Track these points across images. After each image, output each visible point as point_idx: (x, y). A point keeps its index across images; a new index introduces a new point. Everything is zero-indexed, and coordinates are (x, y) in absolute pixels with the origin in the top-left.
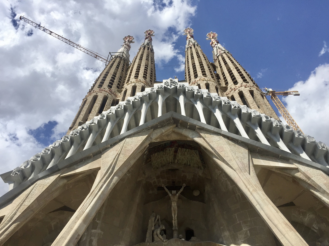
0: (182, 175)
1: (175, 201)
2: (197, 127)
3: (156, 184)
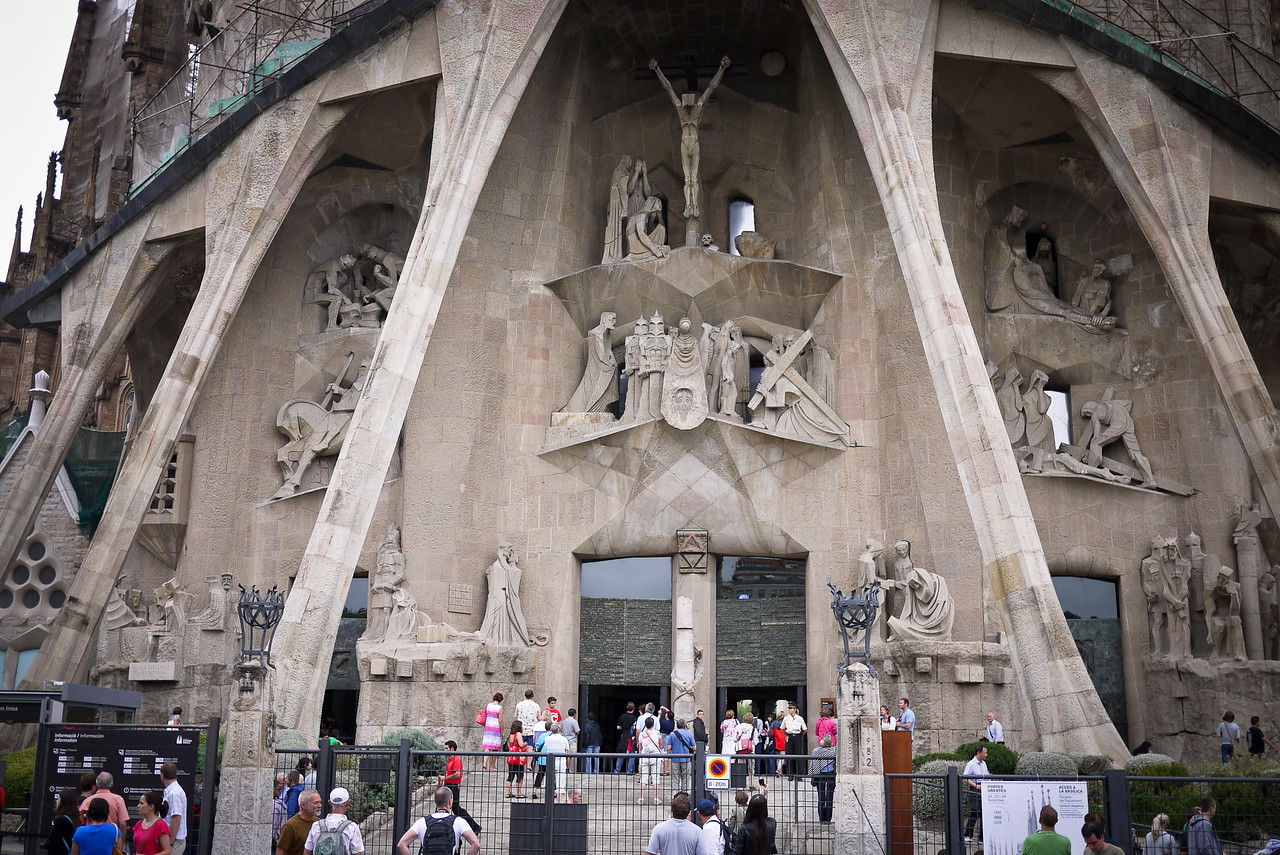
1: (692, 128)
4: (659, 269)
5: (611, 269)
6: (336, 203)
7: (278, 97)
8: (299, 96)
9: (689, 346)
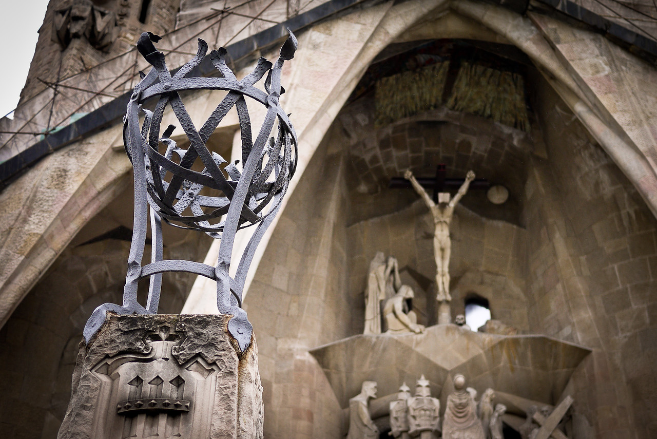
0: (458, 141)
1: (444, 225)
2: (532, 6)
3: (378, 165)
4: (418, 343)
5: (374, 340)
6: (106, 273)
7: (71, 138)
8: (94, 140)
9: (464, 401)
